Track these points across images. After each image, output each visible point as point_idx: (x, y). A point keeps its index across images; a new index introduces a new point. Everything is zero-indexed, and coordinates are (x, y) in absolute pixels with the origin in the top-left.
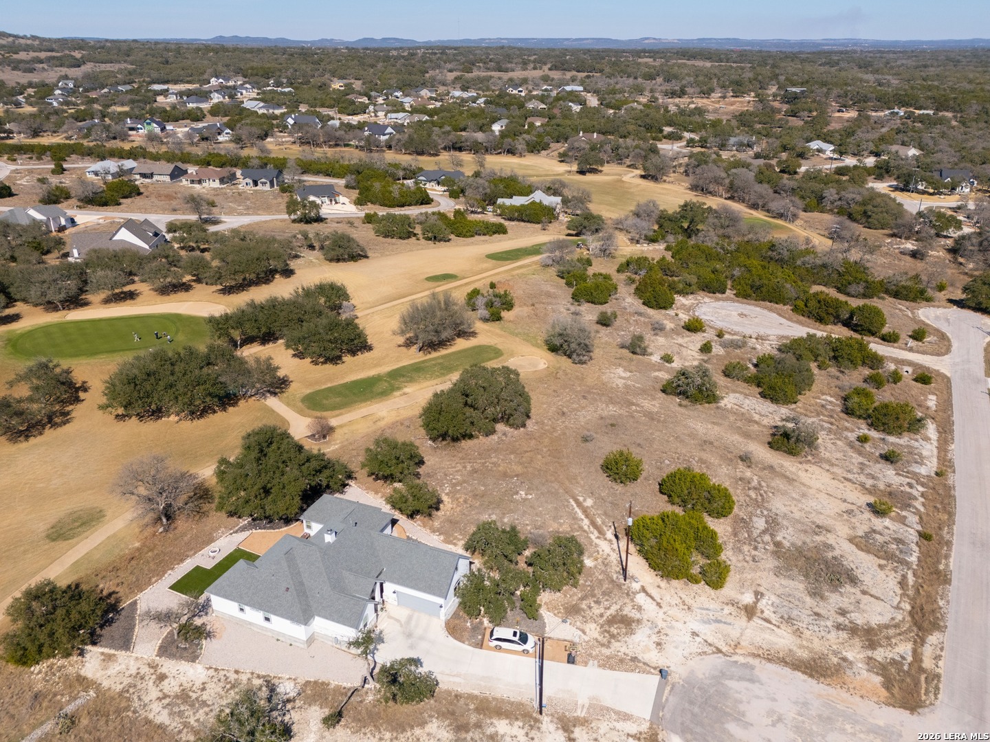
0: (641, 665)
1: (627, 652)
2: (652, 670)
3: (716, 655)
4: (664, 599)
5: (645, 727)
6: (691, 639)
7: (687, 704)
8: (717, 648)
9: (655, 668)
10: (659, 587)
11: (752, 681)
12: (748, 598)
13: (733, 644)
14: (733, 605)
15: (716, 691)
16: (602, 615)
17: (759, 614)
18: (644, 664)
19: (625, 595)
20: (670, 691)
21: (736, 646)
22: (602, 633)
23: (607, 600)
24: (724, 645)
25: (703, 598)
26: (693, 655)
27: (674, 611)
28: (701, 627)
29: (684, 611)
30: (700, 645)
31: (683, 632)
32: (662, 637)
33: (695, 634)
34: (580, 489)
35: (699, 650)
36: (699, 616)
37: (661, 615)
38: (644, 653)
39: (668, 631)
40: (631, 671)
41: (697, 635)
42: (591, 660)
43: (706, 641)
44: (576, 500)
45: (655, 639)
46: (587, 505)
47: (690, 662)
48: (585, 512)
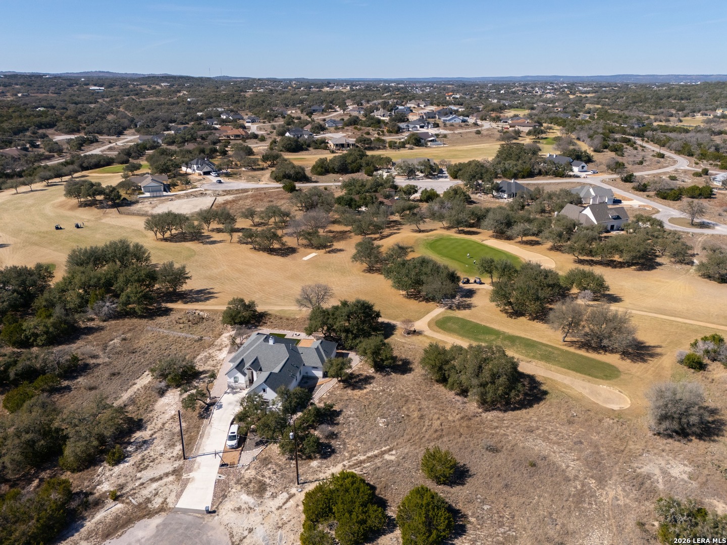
0: (220, 500)
1: (232, 493)
2: (215, 506)
3: (230, 544)
4: (286, 511)
5: (171, 505)
6: (246, 528)
7: (185, 526)
9: (217, 508)
10: (298, 505)
15: (196, 543)
16: (263, 476)
18: (221, 502)
19: (284, 486)
20: (197, 517)
22: (249, 479)
23: (277, 477)
25: (292, 537)
26: (229, 530)
27: (274, 518)
28: (259, 535)
29: (275, 524)
30: (239, 534)
31: (252, 523)
32: (246, 511)
33: (251, 530)
34: (406, 451)
35: (234, 533)
36: (272, 533)
37: (268, 510)
38: (231, 501)
39: (252, 514)
40: (214, 496)
41: (250, 532)
42: (224, 477)
43: (244, 538)
44: (390, 450)
45: (244, 506)
46: (387, 457)
47: (222, 528)
48: (376, 456)
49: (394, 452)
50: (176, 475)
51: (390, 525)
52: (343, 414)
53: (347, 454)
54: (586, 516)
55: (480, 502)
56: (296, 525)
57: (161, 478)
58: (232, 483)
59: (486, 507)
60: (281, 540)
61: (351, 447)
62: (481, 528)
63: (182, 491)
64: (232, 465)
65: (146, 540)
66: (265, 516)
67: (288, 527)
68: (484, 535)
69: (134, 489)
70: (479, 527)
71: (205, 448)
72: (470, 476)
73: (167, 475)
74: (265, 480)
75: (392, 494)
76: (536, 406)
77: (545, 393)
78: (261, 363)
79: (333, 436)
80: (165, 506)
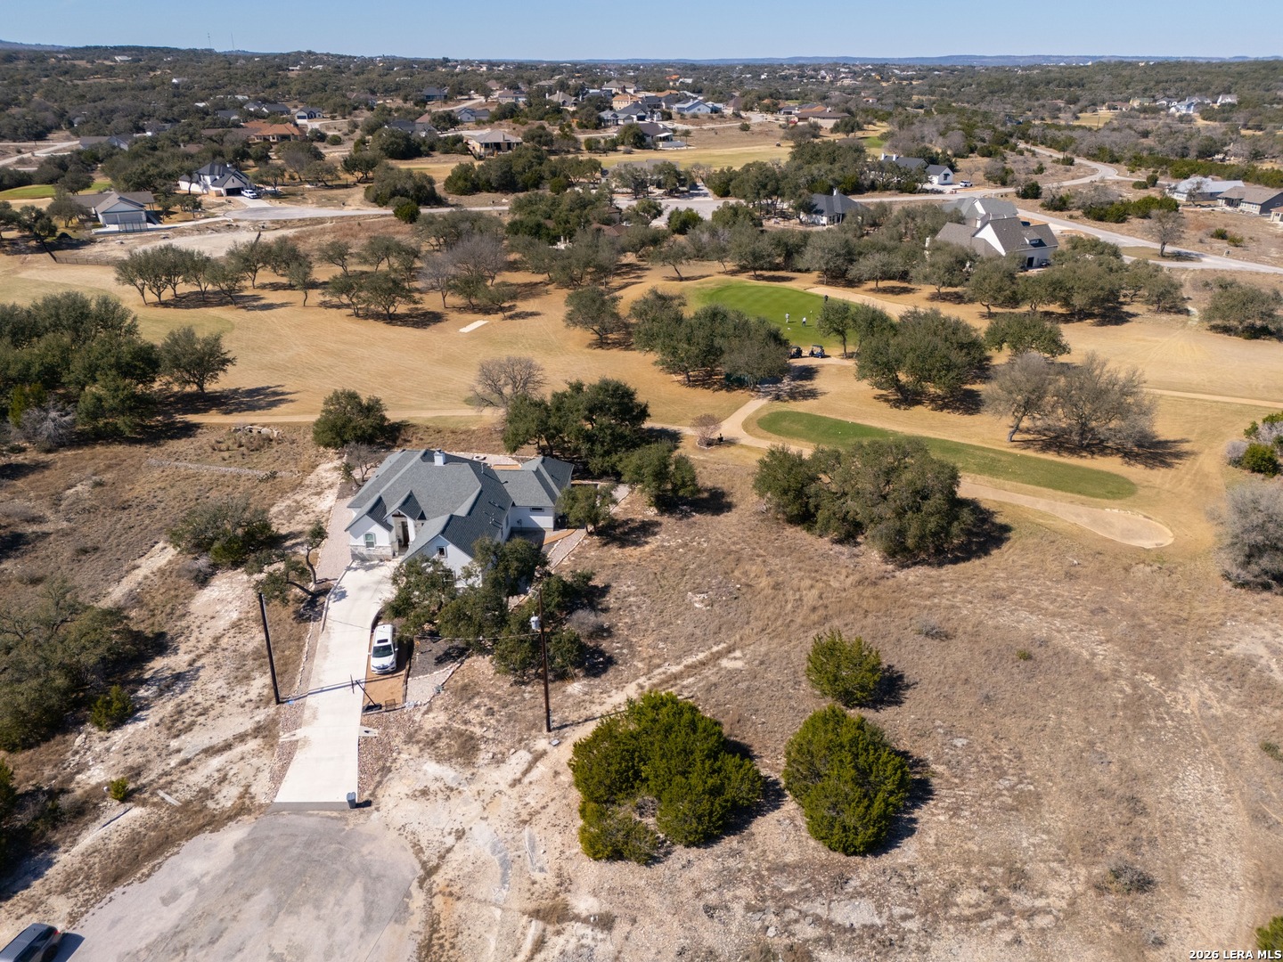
0: (377, 778)
1: (401, 762)
2: (367, 793)
3: (418, 867)
4: (533, 786)
5: (261, 799)
6: (447, 830)
7: (305, 838)
8: (437, 868)
10: (556, 774)
11: (368, 920)
12: (584, 904)
13: (455, 889)
14: (561, 884)
15: (338, 872)
16: (466, 722)
17: (550, 928)
18: (380, 783)
19: (518, 737)
20: (328, 817)
21: (451, 894)
22: (434, 730)
23: (498, 721)
24: (449, 877)
25: (558, 839)
26: (410, 837)
27: (509, 803)
28: (480, 842)
29: (513, 816)
30: (437, 844)
31: (460, 819)
32: (440, 795)
33: (460, 835)
34: (763, 649)
35: (424, 844)
36: (509, 836)
37: (491, 789)
38: (401, 778)
39: (455, 800)
40: (362, 771)
41: (459, 838)
42: (376, 731)
43: (449, 850)
44: (730, 650)
45: (433, 787)
46: (725, 663)
47: (393, 834)
48: (703, 664)
49: (738, 654)
50: (264, 737)
51: (770, 795)
52: (613, 592)
53: (640, 665)
54: (1159, 741)
55: (946, 734)
56: (560, 814)
57: (228, 746)
58: (397, 742)
59: (959, 742)
60: (533, 848)
61: (646, 652)
62: (963, 783)
63: (284, 768)
64: (392, 707)
65: (213, 879)
66: (488, 802)
67: (544, 819)
68: (973, 797)
69: (166, 774)
70: (957, 781)
71: (321, 677)
72: (908, 687)
73: (242, 738)
74: (472, 729)
75: (756, 733)
76: (995, 552)
77: (1006, 529)
78: (421, 504)
79: (603, 632)
80: (247, 802)
